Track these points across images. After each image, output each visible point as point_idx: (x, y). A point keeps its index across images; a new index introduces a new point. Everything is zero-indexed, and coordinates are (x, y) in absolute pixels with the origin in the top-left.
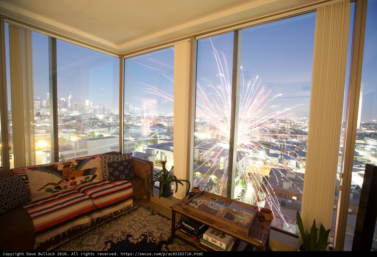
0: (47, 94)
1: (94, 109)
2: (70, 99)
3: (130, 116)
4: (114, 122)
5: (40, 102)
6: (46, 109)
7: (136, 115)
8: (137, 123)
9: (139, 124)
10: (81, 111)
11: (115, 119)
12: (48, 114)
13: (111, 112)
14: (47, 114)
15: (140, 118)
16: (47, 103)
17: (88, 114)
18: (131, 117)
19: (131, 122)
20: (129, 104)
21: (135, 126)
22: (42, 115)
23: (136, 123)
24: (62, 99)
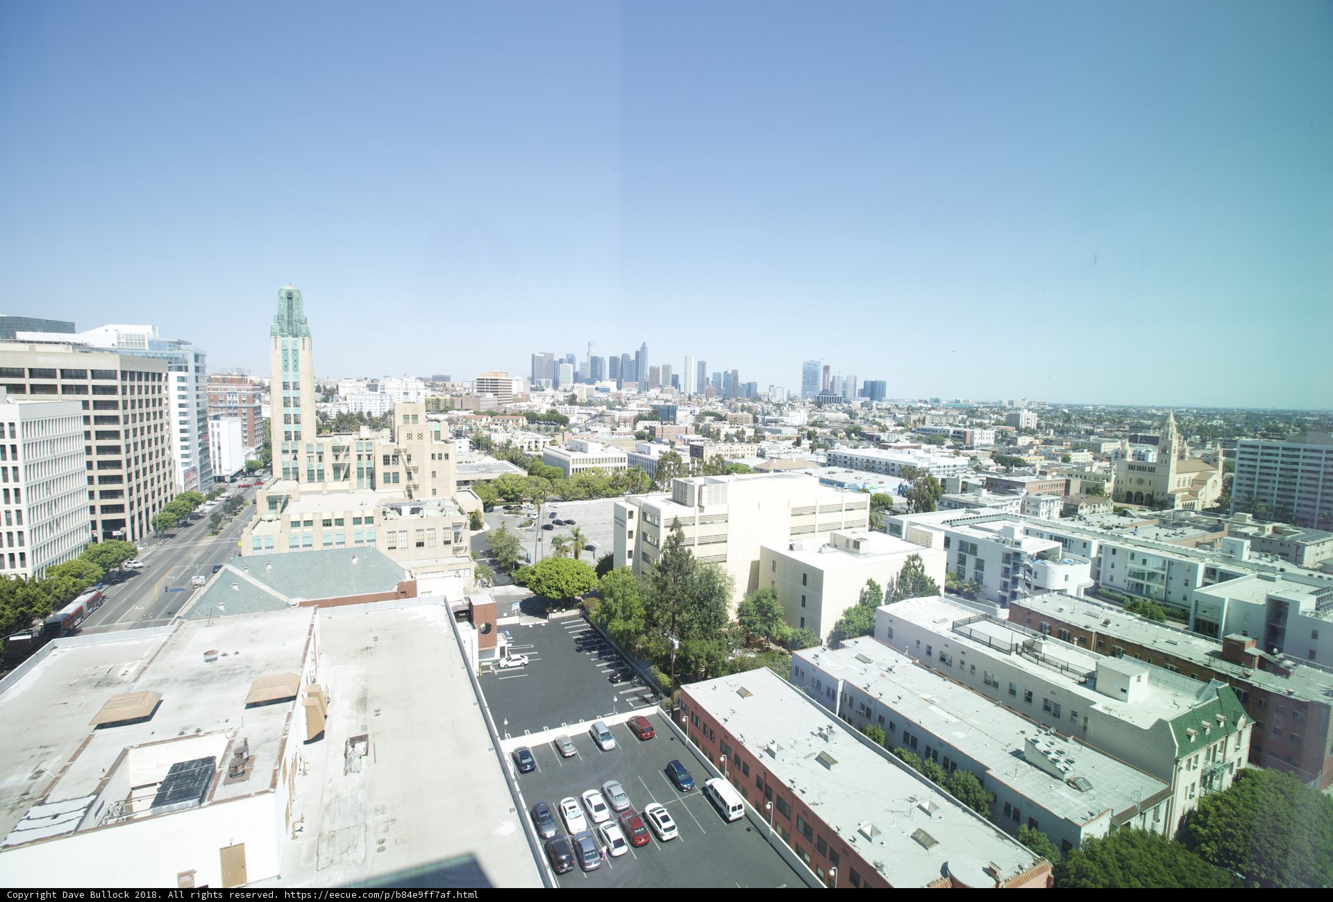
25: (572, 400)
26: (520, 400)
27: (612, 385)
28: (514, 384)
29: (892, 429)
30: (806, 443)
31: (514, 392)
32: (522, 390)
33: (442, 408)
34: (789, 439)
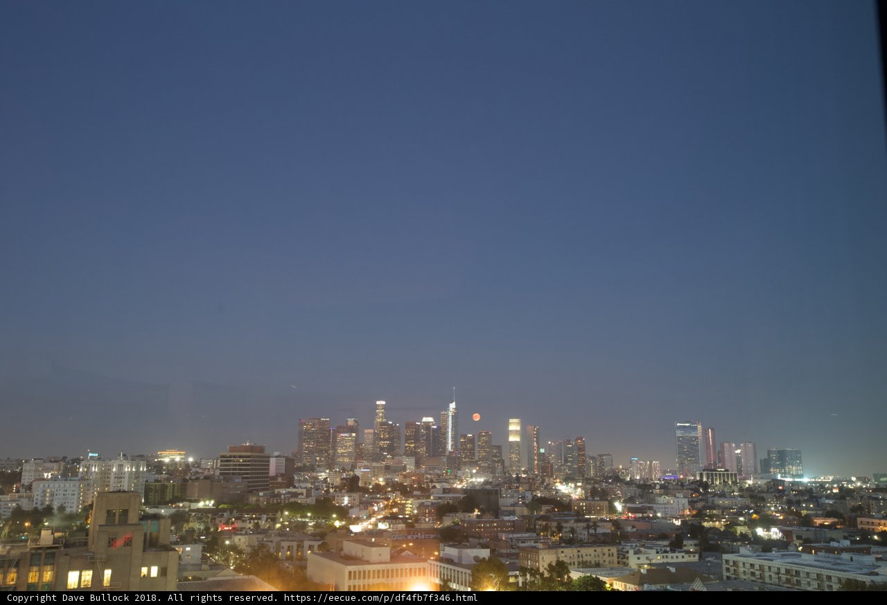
0: (378, 403)
1: (540, 455)
2: (450, 418)
3: (706, 486)
4: (636, 519)
5: (354, 435)
6: (374, 464)
7: (735, 483)
8: (752, 524)
9: (760, 531)
10: (492, 470)
11: (637, 504)
12: (381, 481)
13: (613, 471)
14: (377, 486)
15: (763, 499)
16: (374, 440)
17: (518, 479)
18: (715, 495)
19: (719, 518)
20: (695, 429)
21: (744, 537)
22: (363, 485)
23: (745, 524)
24: (425, 419)
25: (352, 485)
26: (281, 486)
27: (409, 464)
28: (273, 461)
29: (818, 521)
30: (690, 545)
31: (272, 472)
32: (283, 472)
33: (169, 496)
34: (663, 537)
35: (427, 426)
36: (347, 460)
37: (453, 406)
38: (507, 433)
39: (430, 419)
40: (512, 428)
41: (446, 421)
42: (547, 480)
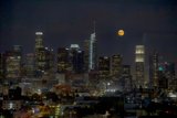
1: (158, 72)
5: (19, 58)
10: (122, 82)
12: (39, 92)
16: (35, 61)
17: (141, 89)
22: (25, 95)
24: (72, 46)
25: (16, 95)
35: (74, 51)
36: (14, 76)
37: (93, 36)
38: (134, 56)
39: (77, 46)
40: (138, 52)
41: (88, 47)
42: (163, 91)
